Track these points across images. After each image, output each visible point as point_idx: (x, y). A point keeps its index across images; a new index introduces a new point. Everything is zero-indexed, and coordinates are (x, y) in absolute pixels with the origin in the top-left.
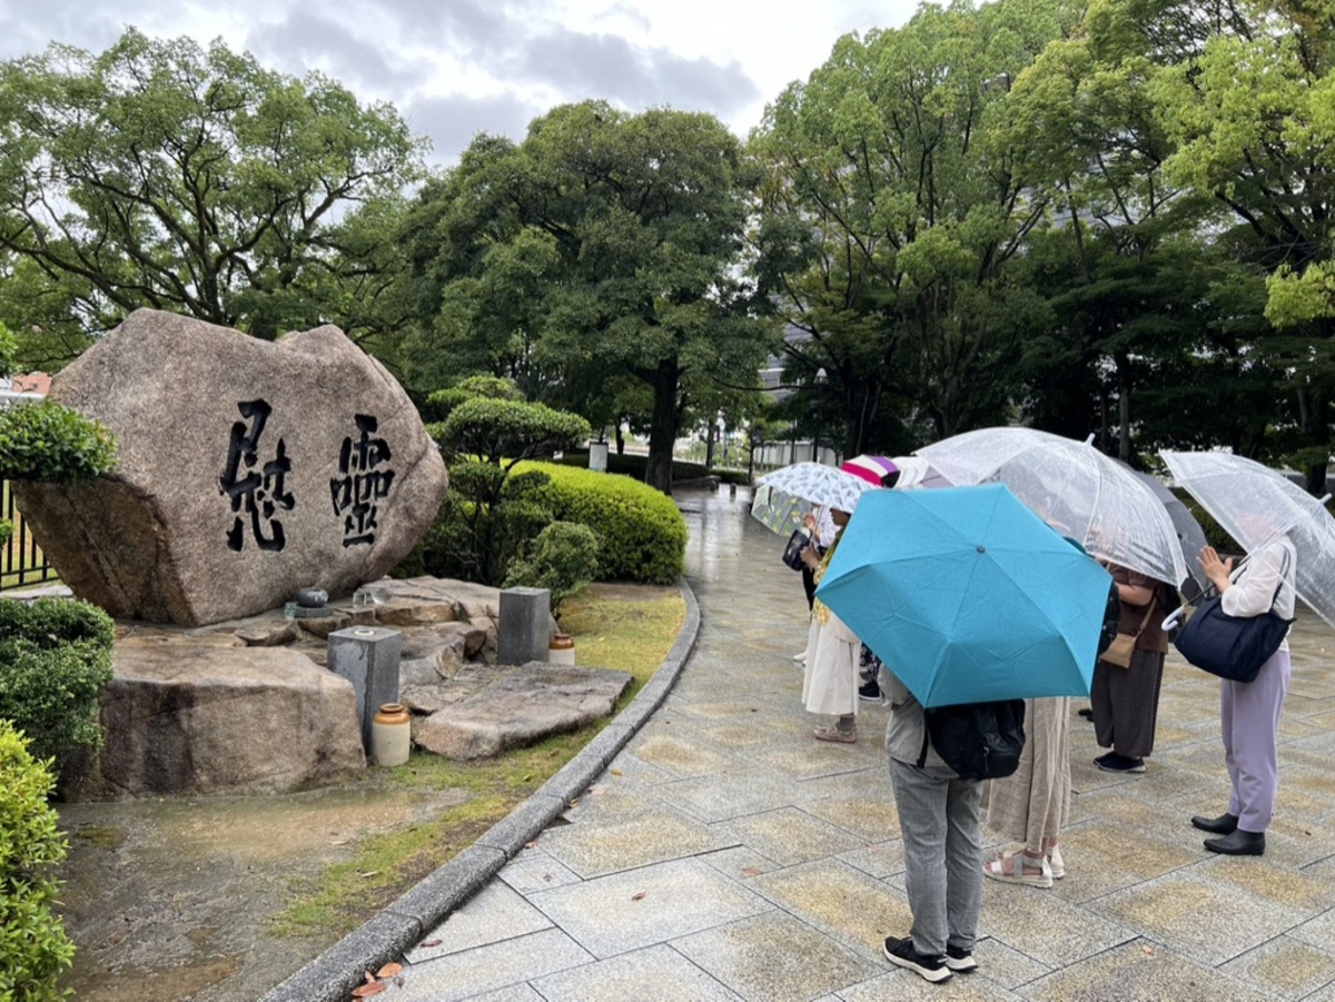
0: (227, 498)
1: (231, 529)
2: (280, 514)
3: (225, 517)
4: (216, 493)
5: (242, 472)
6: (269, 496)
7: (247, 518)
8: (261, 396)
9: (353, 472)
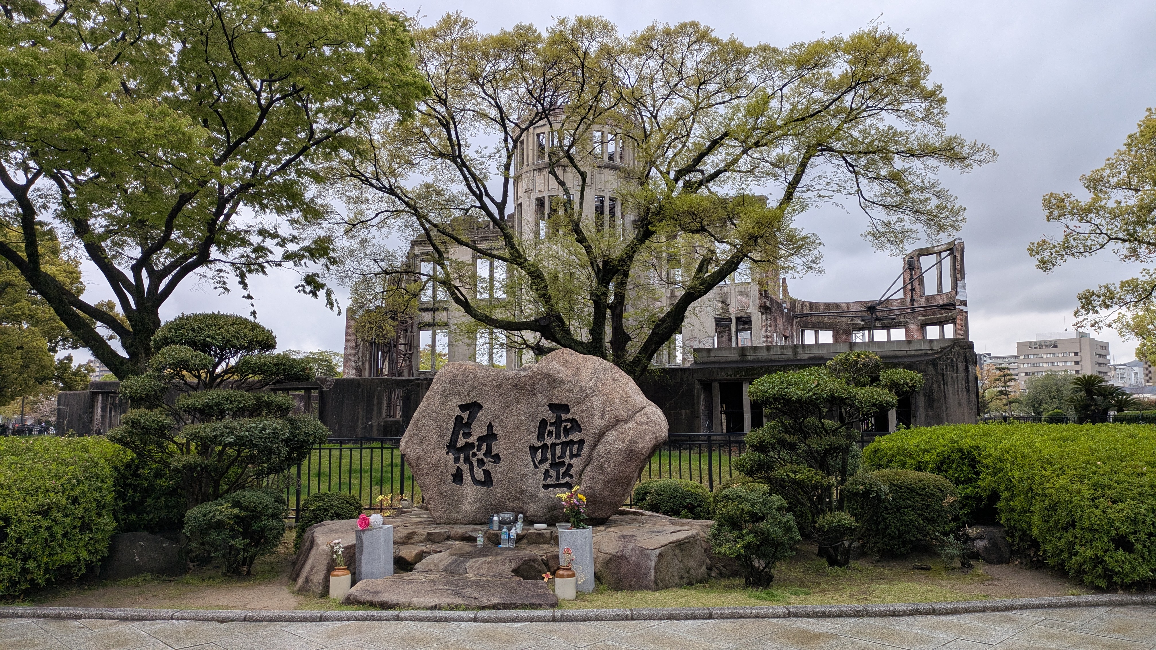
0: (451, 456)
1: (454, 473)
2: (489, 465)
3: (449, 466)
4: (444, 452)
5: (461, 442)
6: (480, 455)
7: (465, 468)
8: (474, 400)
9: (548, 441)
